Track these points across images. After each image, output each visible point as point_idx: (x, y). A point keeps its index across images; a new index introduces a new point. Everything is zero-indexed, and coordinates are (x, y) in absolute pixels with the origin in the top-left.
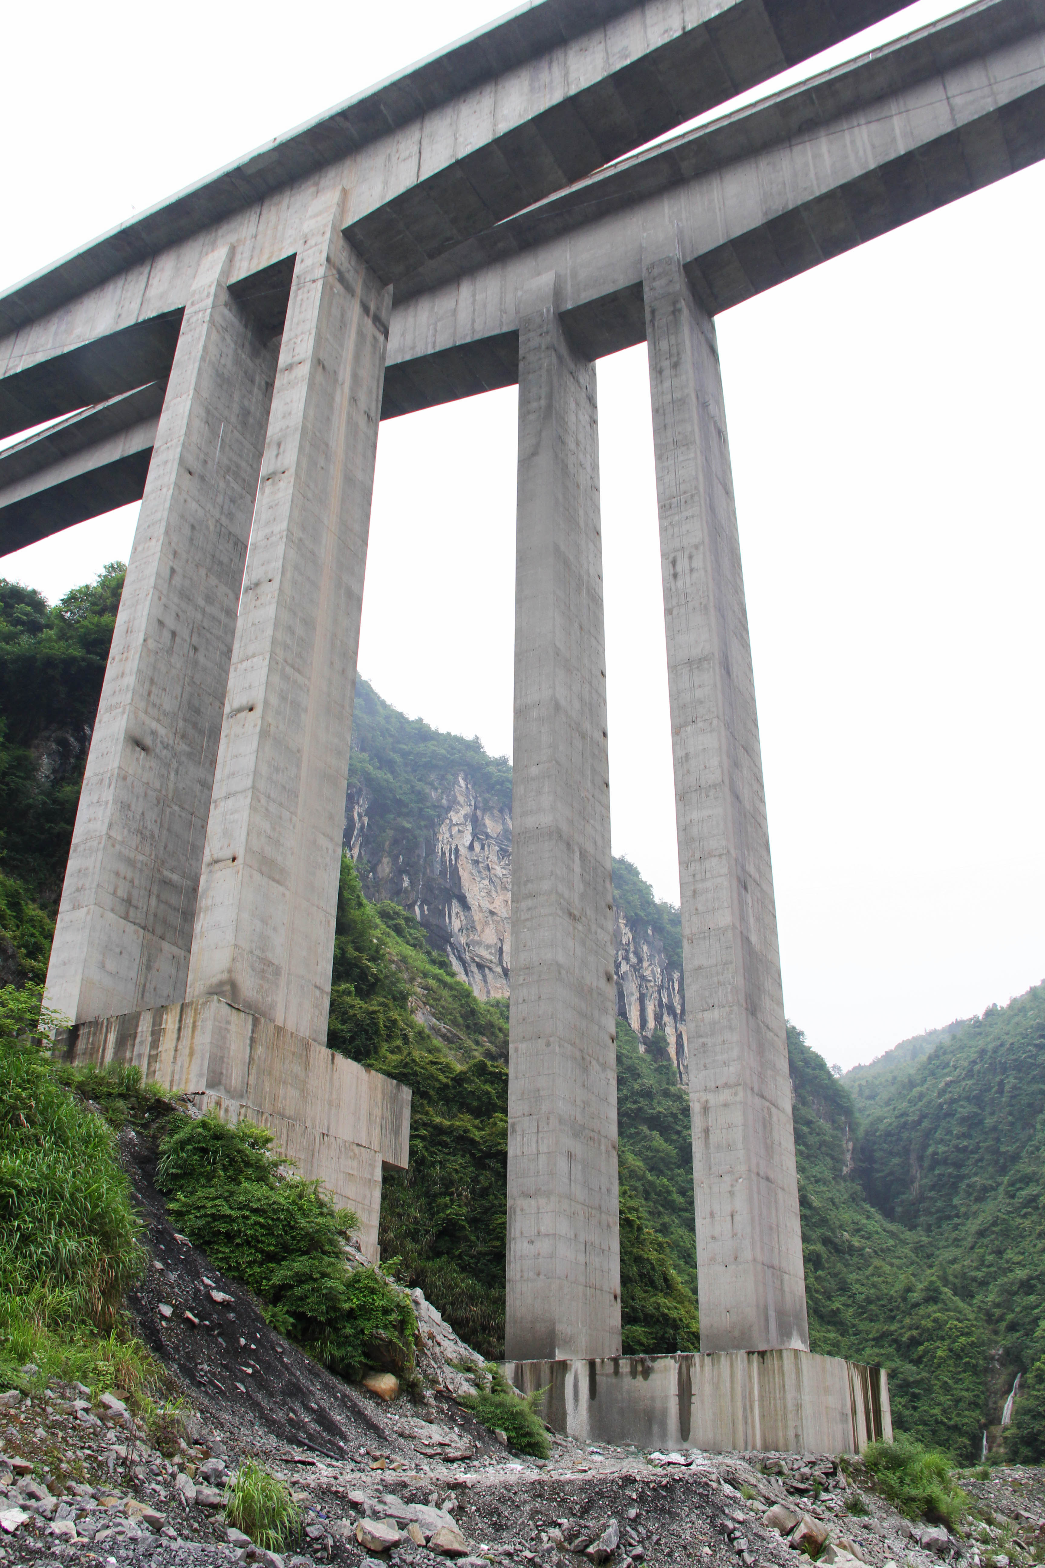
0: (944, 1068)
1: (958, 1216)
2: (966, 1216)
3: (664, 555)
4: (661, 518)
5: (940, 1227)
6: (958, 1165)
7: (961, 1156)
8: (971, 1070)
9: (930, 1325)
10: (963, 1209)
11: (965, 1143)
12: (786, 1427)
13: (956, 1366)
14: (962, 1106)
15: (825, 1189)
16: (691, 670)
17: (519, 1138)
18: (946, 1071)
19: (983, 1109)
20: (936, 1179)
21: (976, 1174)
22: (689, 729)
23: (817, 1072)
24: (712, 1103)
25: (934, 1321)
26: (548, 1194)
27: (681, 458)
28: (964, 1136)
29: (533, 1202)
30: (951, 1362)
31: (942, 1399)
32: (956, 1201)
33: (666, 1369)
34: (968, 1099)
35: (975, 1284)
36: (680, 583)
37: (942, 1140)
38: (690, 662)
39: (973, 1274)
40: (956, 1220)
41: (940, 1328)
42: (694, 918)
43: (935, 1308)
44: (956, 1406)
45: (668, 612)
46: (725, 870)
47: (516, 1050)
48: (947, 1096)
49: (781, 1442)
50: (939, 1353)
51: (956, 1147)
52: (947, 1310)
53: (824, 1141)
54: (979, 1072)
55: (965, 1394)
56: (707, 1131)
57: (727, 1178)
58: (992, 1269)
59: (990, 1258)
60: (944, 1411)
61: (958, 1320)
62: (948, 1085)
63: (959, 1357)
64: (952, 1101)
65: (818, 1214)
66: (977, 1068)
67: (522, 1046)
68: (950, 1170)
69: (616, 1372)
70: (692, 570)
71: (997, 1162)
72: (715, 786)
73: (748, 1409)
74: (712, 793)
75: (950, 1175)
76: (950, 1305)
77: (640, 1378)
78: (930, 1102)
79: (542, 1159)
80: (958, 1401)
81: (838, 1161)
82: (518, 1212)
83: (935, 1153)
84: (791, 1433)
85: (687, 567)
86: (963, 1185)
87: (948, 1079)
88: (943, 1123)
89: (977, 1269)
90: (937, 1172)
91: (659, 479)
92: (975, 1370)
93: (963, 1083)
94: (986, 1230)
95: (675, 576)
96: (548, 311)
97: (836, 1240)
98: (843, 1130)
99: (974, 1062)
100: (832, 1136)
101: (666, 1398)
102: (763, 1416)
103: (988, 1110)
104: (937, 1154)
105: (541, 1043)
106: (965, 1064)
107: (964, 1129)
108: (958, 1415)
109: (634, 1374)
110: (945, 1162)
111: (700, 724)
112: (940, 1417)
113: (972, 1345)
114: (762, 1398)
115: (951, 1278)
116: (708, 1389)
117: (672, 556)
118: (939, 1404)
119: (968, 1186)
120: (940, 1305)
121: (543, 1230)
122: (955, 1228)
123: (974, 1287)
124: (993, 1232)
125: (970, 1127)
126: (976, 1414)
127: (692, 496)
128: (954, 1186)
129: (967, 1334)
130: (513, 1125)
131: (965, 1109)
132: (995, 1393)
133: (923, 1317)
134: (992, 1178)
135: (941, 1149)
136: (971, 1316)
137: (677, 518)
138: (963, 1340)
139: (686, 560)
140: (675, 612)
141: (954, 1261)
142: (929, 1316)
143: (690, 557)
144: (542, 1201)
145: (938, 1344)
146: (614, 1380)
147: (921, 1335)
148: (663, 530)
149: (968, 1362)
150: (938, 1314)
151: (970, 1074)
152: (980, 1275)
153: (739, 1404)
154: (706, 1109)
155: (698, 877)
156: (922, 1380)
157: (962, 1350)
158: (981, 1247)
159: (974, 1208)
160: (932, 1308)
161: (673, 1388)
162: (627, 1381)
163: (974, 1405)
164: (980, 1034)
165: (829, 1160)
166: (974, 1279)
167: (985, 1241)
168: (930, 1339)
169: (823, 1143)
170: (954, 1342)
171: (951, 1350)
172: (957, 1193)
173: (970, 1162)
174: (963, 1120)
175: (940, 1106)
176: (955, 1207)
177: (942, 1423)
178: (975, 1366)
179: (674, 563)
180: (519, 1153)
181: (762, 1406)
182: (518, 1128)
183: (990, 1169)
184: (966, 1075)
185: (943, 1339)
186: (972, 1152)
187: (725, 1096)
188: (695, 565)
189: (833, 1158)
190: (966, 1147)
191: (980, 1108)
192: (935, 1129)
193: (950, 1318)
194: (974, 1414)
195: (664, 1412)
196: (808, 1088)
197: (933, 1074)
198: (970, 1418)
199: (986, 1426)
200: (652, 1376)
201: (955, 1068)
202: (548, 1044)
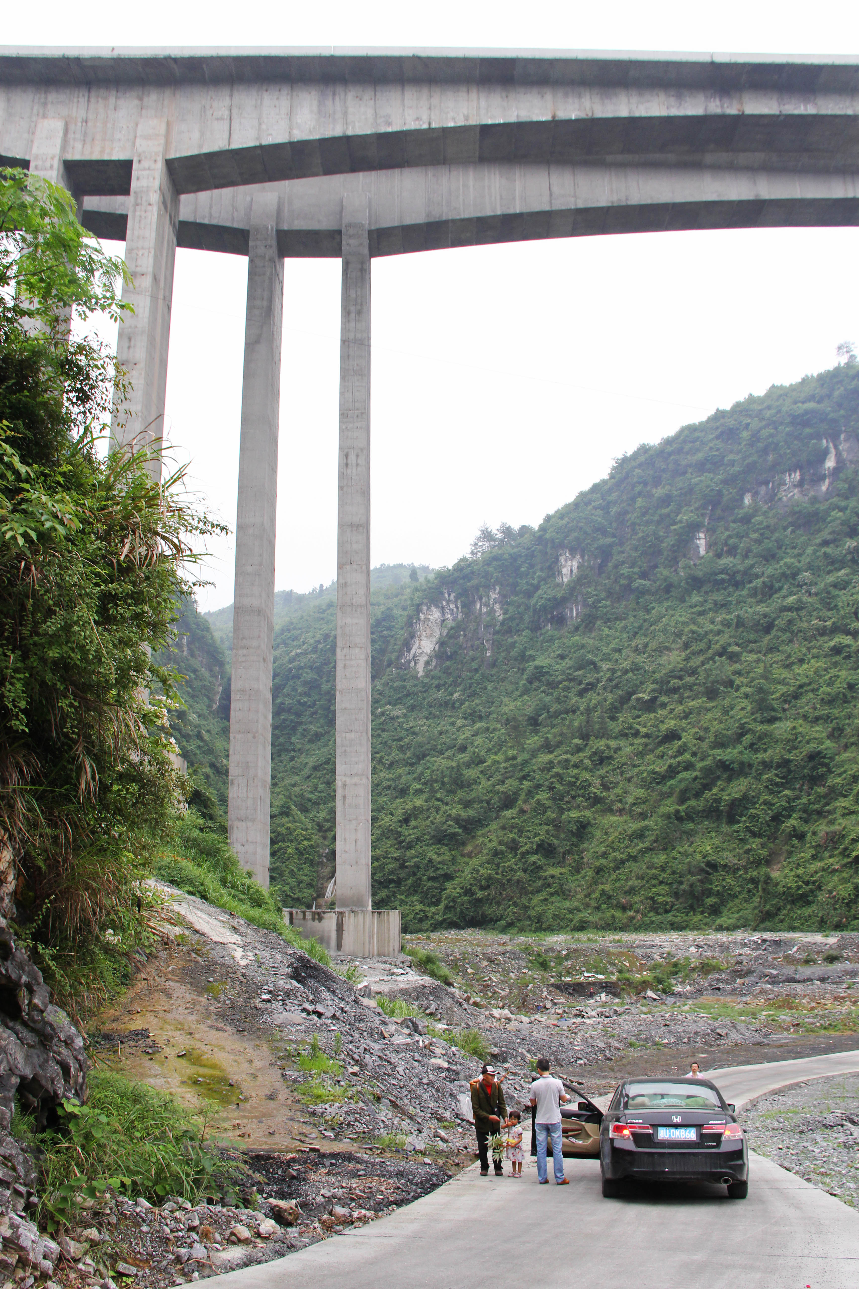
0: (293, 640)
1: (294, 750)
2: (300, 751)
3: (341, 448)
4: (341, 422)
5: (279, 756)
6: (298, 715)
7: (301, 708)
8: (316, 647)
9: (284, 831)
10: (298, 747)
11: (306, 700)
12: (389, 946)
13: (300, 859)
14: (307, 673)
15: (205, 723)
16: (352, 531)
17: (236, 788)
18: (295, 643)
19: (321, 678)
20: (280, 722)
21: (311, 723)
22: (348, 567)
23: (205, 633)
24: (348, 783)
25: (287, 829)
26: (253, 820)
27: (357, 384)
28: (305, 694)
29: (244, 824)
30: (296, 857)
31: (290, 880)
32: (294, 739)
33: (331, 918)
34: (311, 668)
35: (310, 803)
36: (349, 471)
37: (289, 695)
38: (351, 525)
39: (309, 796)
40: (293, 753)
41: (290, 834)
42: (344, 680)
43: (287, 819)
44: (299, 885)
45: (341, 488)
46: (363, 657)
47: (234, 737)
48: (296, 663)
49: (386, 953)
50: (290, 850)
51: (299, 701)
52: (295, 822)
53: (204, 685)
54: (322, 650)
55: (304, 878)
56: (344, 797)
57: (353, 822)
58: (323, 795)
59: (321, 787)
60: (291, 888)
61: (302, 829)
62: (297, 655)
63: (301, 854)
64: (300, 668)
65: (207, 745)
66: (320, 646)
67: (238, 736)
68: (293, 717)
69: (304, 918)
70: (357, 465)
71: (327, 716)
72: (361, 606)
73: (371, 937)
74: (359, 609)
75: (292, 721)
76: (297, 818)
77: (317, 921)
78: (282, 665)
79: (250, 801)
80: (300, 882)
81: (211, 700)
82: (235, 828)
83: (283, 703)
84: (391, 949)
85: (355, 462)
86: (300, 729)
87: (299, 651)
88: (291, 683)
89: (312, 792)
90: (282, 717)
91: (342, 394)
92: (312, 863)
93: (309, 656)
94: (318, 766)
95: (347, 465)
96: (272, 228)
97: (219, 765)
98: (216, 677)
99: (319, 642)
100: (210, 682)
101: (330, 931)
102: (378, 941)
103: (325, 679)
104: (284, 704)
105: (250, 736)
106: (312, 641)
107: (306, 689)
108: (300, 891)
109: (313, 919)
110: (289, 711)
111: (355, 566)
112: (289, 893)
113: (311, 846)
114: (378, 932)
115: (294, 797)
116: (351, 928)
117: (346, 451)
118: (288, 884)
119: (304, 730)
120: (291, 818)
121: (250, 840)
122: (292, 759)
123: (309, 805)
124: (325, 769)
125: (310, 688)
126: (311, 891)
127: (362, 413)
128: (294, 729)
129: (309, 839)
130: (232, 781)
131: (309, 675)
132: (323, 878)
133: (279, 825)
134: (322, 727)
135: (288, 701)
136: (309, 826)
137: (351, 425)
138: (305, 843)
139: (355, 457)
140: (345, 489)
141: (294, 785)
142: (283, 825)
143: (357, 456)
144: (250, 824)
145: (288, 844)
146: (302, 922)
147: (276, 837)
148: (342, 431)
149: (307, 858)
150: (290, 825)
151: (315, 650)
152: (313, 797)
153: (367, 935)
154: (344, 785)
155: (348, 657)
156: (278, 867)
157: (305, 849)
158: (315, 778)
159: (308, 746)
160: (285, 820)
161: (334, 926)
162: (310, 923)
163: (310, 885)
164: (323, 619)
165: (205, 699)
166: (310, 800)
167: (319, 774)
168: (283, 841)
169: (204, 687)
170: (300, 843)
171: (297, 849)
172: (295, 735)
173: (307, 713)
174: (305, 683)
175: (290, 670)
176: (293, 743)
177: (290, 896)
178: (312, 861)
179: (347, 456)
180: (235, 796)
181: (378, 937)
182: (235, 782)
183: (322, 721)
184: (312, 651)
185: (292, 841)
186: (309, 707)
187: (355, 780)
188: (360, 462)
189: (208, 698)
190: (305, 702)
191: (319, 676)
192: (284, 686)
193: (297, 827)
194: (310, 891)
195: (329, 938)
196: (197, 645)
197: (284, 643)
198: (308, 893)
199: (315, 899)
200: (323, 921)
201: (304, 643)
202: (254, 737)
